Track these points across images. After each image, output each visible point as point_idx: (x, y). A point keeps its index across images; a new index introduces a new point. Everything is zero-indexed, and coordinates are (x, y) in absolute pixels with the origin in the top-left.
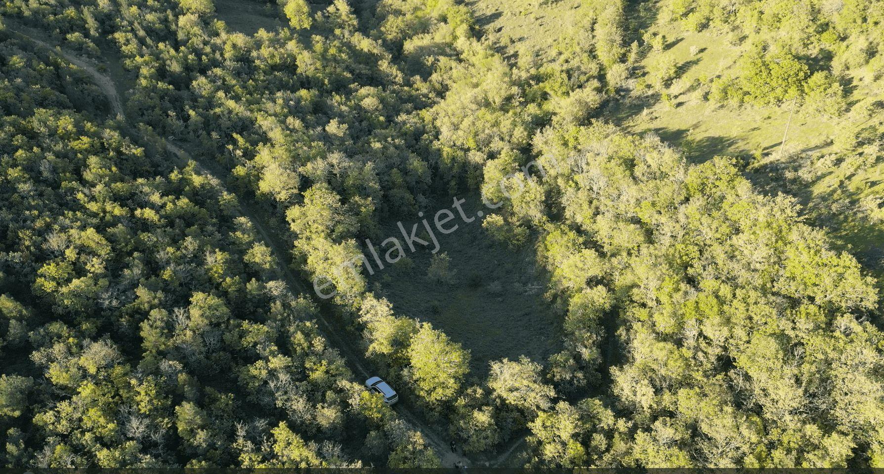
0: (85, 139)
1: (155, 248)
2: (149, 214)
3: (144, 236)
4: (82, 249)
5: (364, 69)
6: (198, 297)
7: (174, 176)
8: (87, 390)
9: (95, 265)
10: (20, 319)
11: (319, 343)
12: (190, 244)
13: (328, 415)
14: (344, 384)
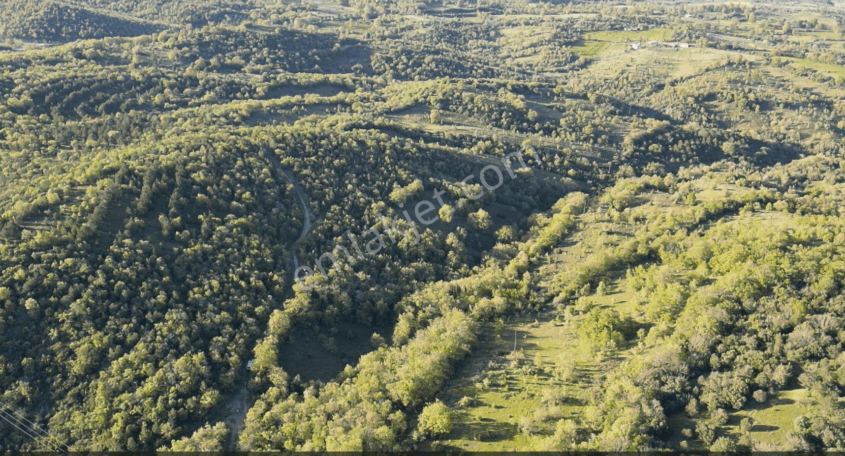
0: (256, 251)
1: (233, 295)
2: (243, 283)
3: (232, 290)
4: (211, 288)
5: (441, 253)
6: (224, 314)
7: (270, 273)
8: (170, 322)
9: (207, 293)
10: (175, 299)
11: (241, 341)
12: (244, 297)
13: (217, 356)
14: (232, 353)
